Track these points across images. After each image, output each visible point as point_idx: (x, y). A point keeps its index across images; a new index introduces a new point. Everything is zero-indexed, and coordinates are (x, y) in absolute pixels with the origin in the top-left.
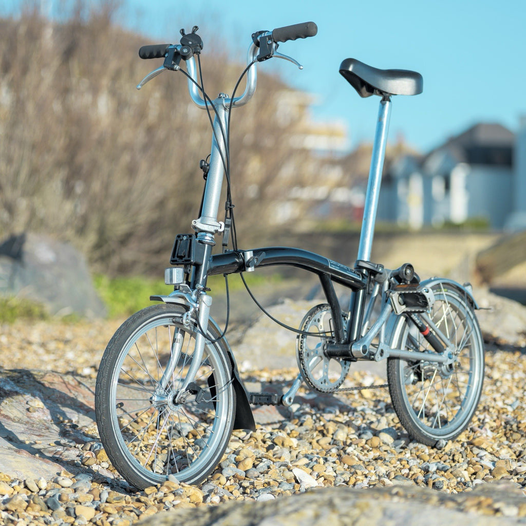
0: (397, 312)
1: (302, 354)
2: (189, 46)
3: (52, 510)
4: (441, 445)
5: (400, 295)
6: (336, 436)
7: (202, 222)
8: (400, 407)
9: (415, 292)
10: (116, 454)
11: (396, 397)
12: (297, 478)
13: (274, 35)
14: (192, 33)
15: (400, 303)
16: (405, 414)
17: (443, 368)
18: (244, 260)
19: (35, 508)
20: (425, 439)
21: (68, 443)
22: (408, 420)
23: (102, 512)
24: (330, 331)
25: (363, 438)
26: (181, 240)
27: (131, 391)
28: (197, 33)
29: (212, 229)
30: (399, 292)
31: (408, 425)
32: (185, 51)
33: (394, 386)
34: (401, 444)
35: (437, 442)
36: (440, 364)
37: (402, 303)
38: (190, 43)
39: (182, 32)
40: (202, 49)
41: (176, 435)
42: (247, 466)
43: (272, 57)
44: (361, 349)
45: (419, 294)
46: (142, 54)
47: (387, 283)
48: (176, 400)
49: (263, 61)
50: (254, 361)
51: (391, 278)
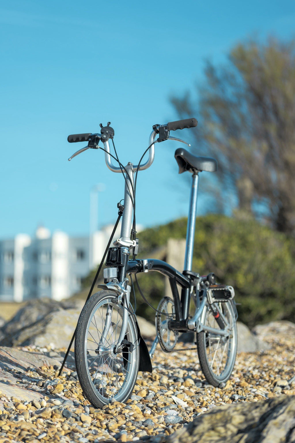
0: (210, 302)
1: (159, 327)
2: (107, 134)
3: (66, 418)
4: (223, 386)
5: (212, 291)
6: (162, 381)
7: (122, 240)
8: (204, 362)
9: (224, 289)
10: (87, 384)
11: (202, 356)
12: (176, 402)
13: (169, 126)
14: (107, 126)
15: (212, 296)
16: (206, 366)
17: (223, 338)
18: (142, 265)
19: (58, 416)
20: (214, 382)
21: (28, 382)
22: (208, 370)
23: (96, 419)
24: (172, 313)
25: (179, 382)
26: (112, 251)
27: (28, 355)
28: (110, 126)
29: (129, 245)
30: (212, 290)
31: (207, 373)
32: (105, 136)
33: (202, 349)
34: (200, 385)
35: (220, 384)
36: (222, 336)
37: (213, 296)
38: (107, 132)
39: (101, 125)
40: (114, 135)
41: (73, 379)
42: (143, 395)
43: (167, 139)
44: (194, 324)
45: (225, 290)
46: (70, 140)
47: (198, 285)
48: (116, 350)
49: (161, 141)
50: (55, 343)
51: (201, 282)
